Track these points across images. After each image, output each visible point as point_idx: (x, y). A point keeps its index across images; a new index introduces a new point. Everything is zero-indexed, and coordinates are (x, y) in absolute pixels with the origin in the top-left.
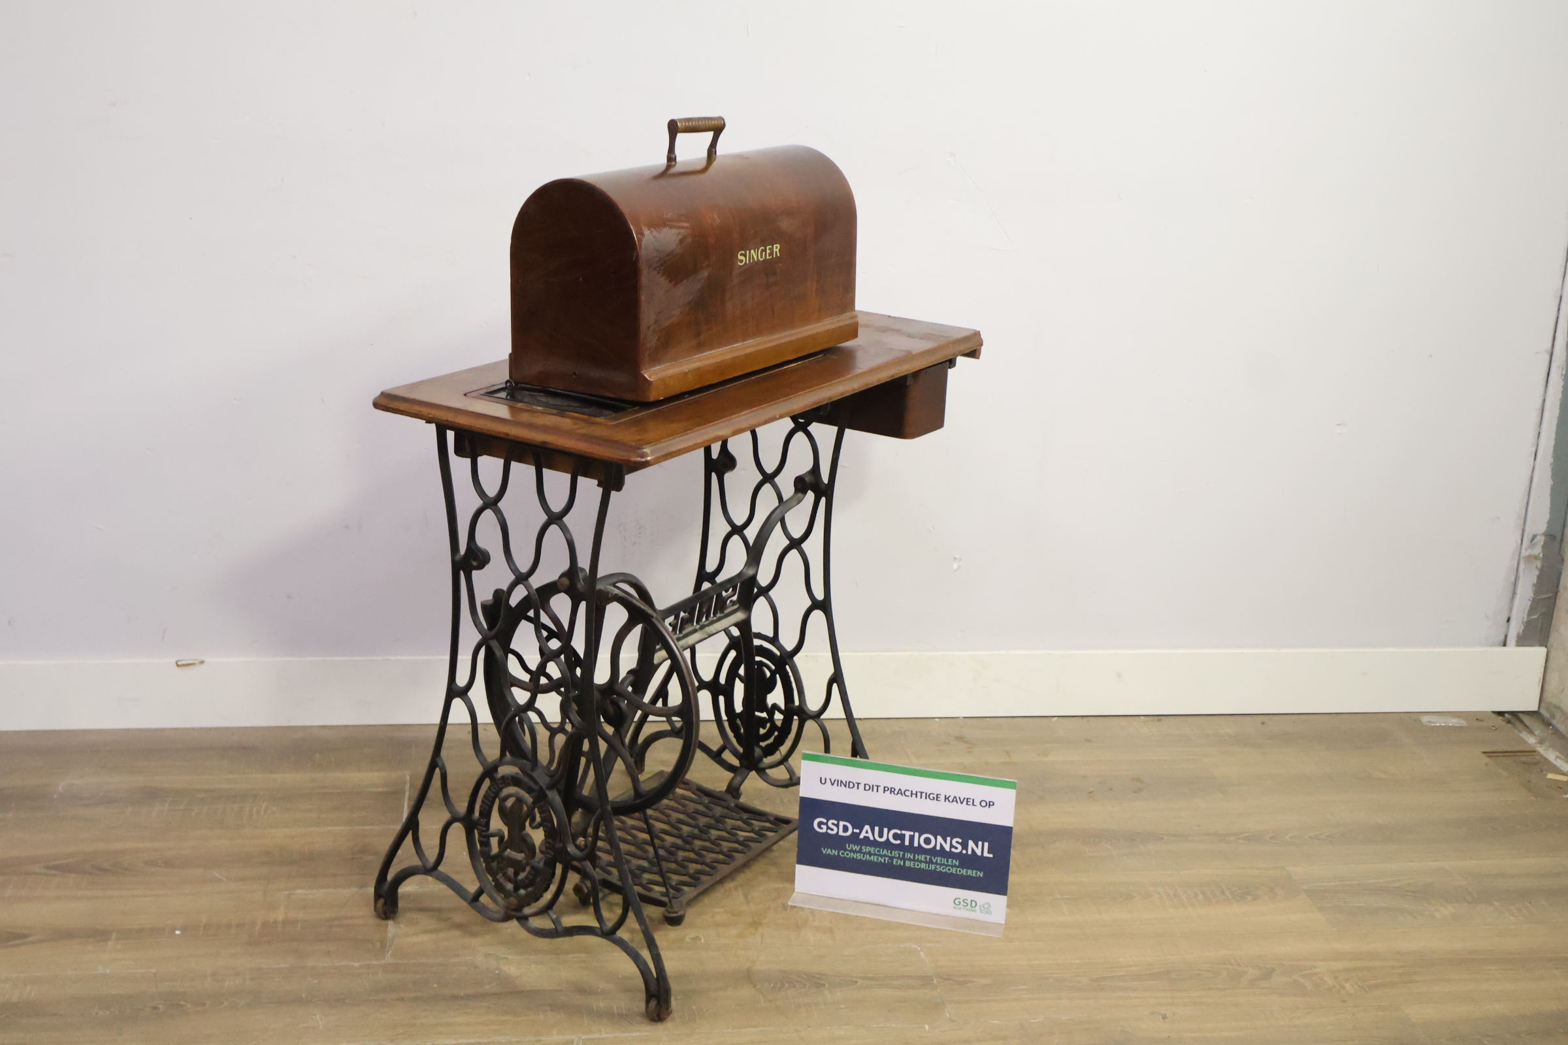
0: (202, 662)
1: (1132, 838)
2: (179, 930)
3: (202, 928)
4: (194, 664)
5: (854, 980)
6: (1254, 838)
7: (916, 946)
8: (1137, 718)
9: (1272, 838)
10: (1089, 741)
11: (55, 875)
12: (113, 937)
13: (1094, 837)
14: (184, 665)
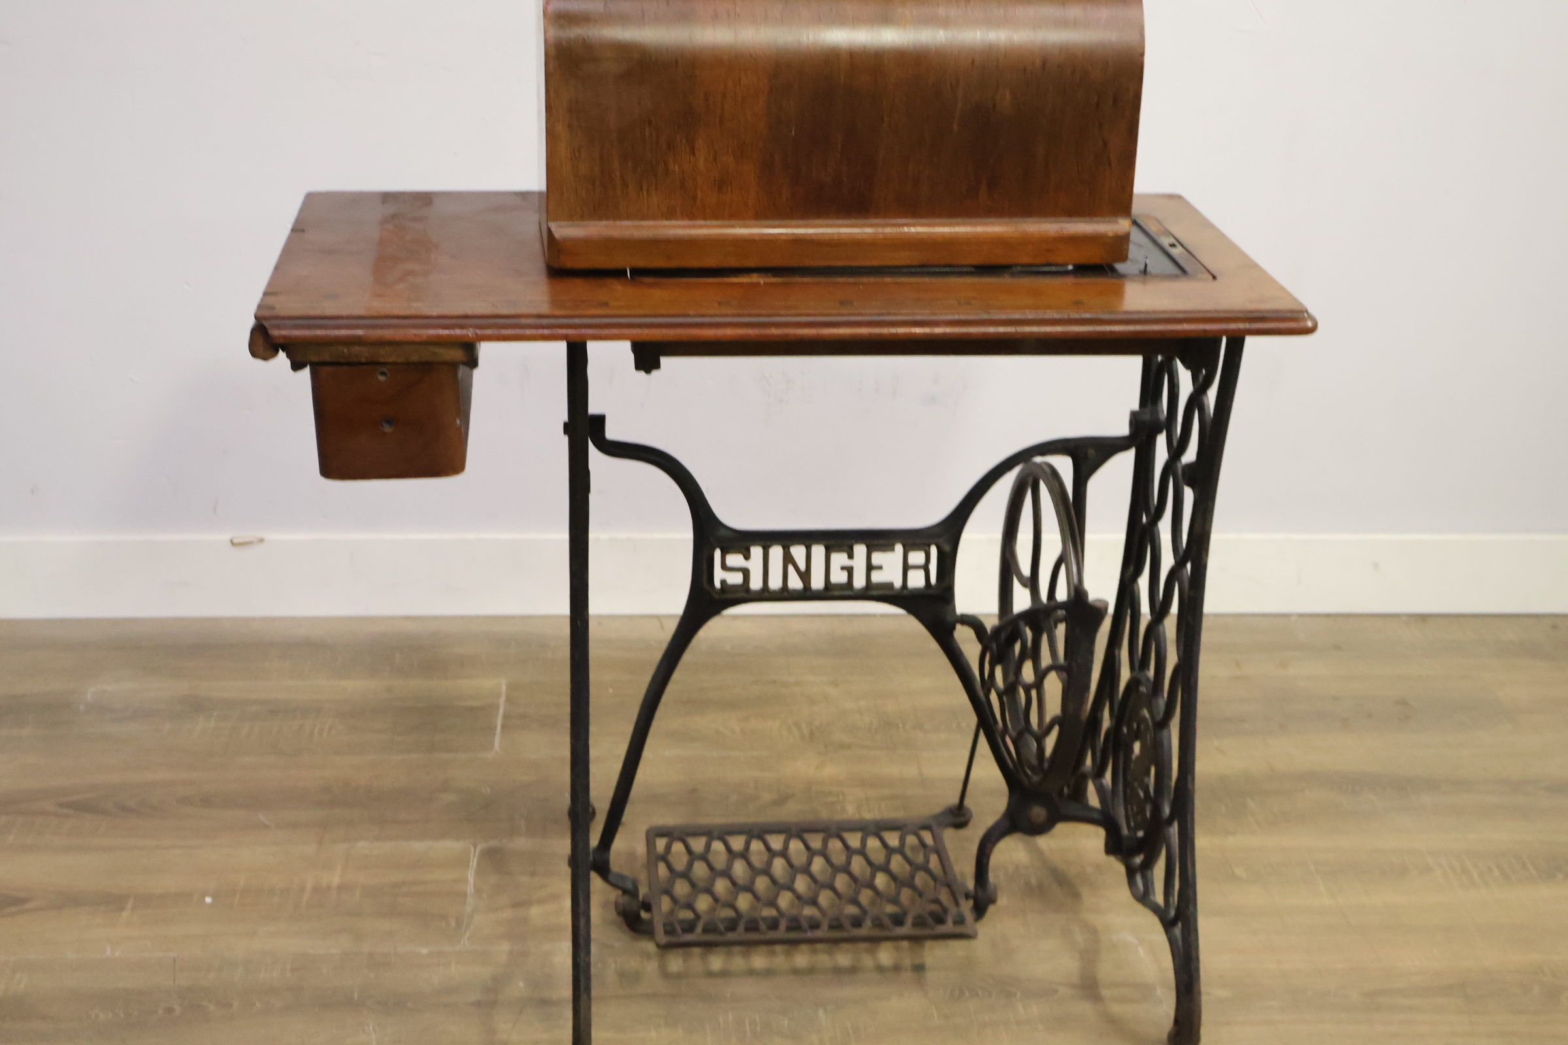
1: (1402, 786)
2: (211, 897)
3: (238, 895)
4: (252, 543)
5: (1054, 987)
6: (1560, 787)
7: (1132, 939)
8: (1397, 618)
11: (69, 816)
12: (130, 905)
13: (1352, 783)
14: (240, 544)
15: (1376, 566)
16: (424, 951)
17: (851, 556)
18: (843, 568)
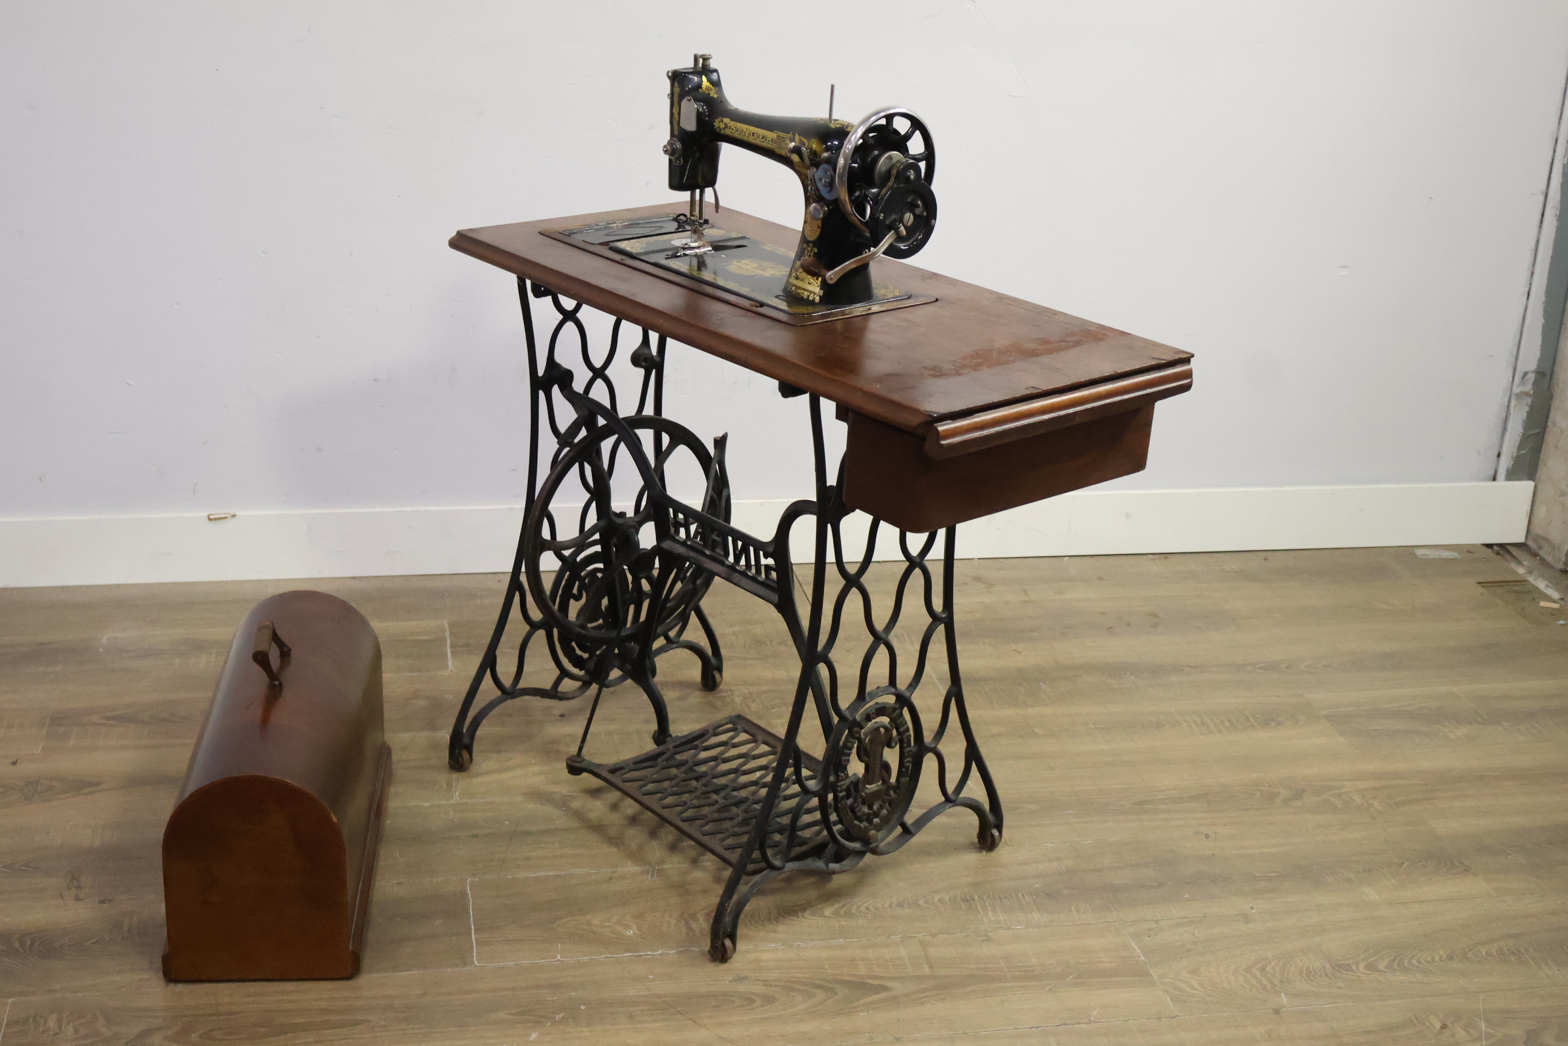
0: (234, 516)
1: (1155, 671)
4: (226, 518)
6: (1272, 667)
8: (1145, 557)
9: (1287, 667)
10: (1101, 579)
11: (112, 725)
13: (1117, 670)
14: (216, 519)
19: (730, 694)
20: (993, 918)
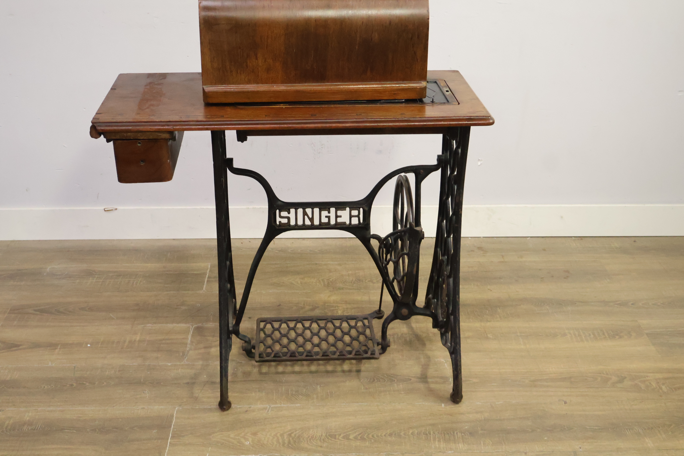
1: (561, 303)
2: (90, 344)
3: (100, 344)
4: (112, 210)
5: (410, 378)
6: (623, 304)
7: (443, 361)
8: (571, 238)
9: (632, 304)
10: (544, 250)
11: (38, 314)
12: (59, 347)
13: (541, 302)
14: (108, 211)
15: (562, 217)
16: (169, 364)
17: (329, 212)
18: (326, 217)
19: (337, 308)
20: (437, 446)
